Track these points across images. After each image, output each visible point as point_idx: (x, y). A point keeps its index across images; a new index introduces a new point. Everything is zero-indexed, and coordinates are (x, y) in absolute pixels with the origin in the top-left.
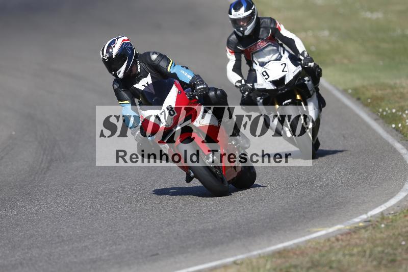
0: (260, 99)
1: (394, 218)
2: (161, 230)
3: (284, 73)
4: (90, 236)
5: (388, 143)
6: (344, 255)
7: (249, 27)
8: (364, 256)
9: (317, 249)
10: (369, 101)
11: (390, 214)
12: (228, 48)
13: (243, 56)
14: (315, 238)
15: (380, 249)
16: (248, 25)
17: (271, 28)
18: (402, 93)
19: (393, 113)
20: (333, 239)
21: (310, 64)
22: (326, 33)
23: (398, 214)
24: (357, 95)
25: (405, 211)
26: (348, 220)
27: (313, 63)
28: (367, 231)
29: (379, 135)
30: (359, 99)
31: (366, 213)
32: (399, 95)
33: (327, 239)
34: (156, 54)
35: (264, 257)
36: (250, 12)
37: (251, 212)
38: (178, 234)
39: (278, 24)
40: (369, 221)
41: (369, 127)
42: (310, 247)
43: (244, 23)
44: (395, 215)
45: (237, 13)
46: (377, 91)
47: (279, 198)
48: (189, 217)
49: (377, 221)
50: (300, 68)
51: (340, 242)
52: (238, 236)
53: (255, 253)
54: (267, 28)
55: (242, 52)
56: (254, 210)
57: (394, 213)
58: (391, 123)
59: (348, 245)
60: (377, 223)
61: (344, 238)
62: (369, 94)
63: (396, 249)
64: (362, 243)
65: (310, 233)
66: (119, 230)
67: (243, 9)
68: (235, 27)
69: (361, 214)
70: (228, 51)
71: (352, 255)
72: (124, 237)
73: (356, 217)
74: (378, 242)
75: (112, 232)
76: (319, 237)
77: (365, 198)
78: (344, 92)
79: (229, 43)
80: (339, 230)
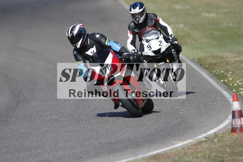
0: (146, 61)
1: (223, 136)
2: (84, 143)
3: (160, 47)
4: (42, 147)
5: (219, 91)
6: (193, 158)
7: (142, 19)
8: (205, 158)
9: (177, 154)
10: (207, 66)
11: (220, 133)
12: (129, 30)
13: (137, 36)
14: (176, 148)
15: (214, 154)
16: (141, 17)
17: (154, 20)
18: (227, 61)
19: (222, 73)
20: (186, 148)
21: (175, 42)
22: (182, 25)
23: (225, 133)
24: (200, 63)
25: (229, 132)
26: (195, 137)
27: (177, 42)
28: (206, 143)
29: (214, 86)
30: (201, 65)
31: (206, 133)
32: (225, 62)
33: (183, 148)
34: (99, 34)
35: (145, 159)
36: (142, 9)
37: (137, 132)
38: (94, 146)
39: (158, 17)
40: (208, 138)
41: (207, 81)
42: (173, 153)
43: (139, 16)
44: (223, 134)
45: (134, 10)
46: (212, 60)
47: (154, 124)
48: (100, 135)
49: (213, 138)
50: (169, 44)
51: (191, 150)
52: (130, 146)
53: (140, 156)
54: (151, 19)
55: (137, 33)
56: (139, 131)
57: (223, 133)
58: (220, 79)
59: (195, 151)
60: (212, 139)
61: (193, 147)
62: (207, 62)
63: (224, 154)
64: (204, 150)
65: (173, 144)
66: (59, 143)
67: (138, 8)
68: (133, 18)
69: (203, 133)
70: (129, 32)
71: (197, 158)
72: (62, 147)
73: (200, 135)
74: (213, 150)
75: (55, 144)
76: (178, 147)
77: (205, 124)
78: (193, 60)
79: (129, 28)
80: (190, 143)
